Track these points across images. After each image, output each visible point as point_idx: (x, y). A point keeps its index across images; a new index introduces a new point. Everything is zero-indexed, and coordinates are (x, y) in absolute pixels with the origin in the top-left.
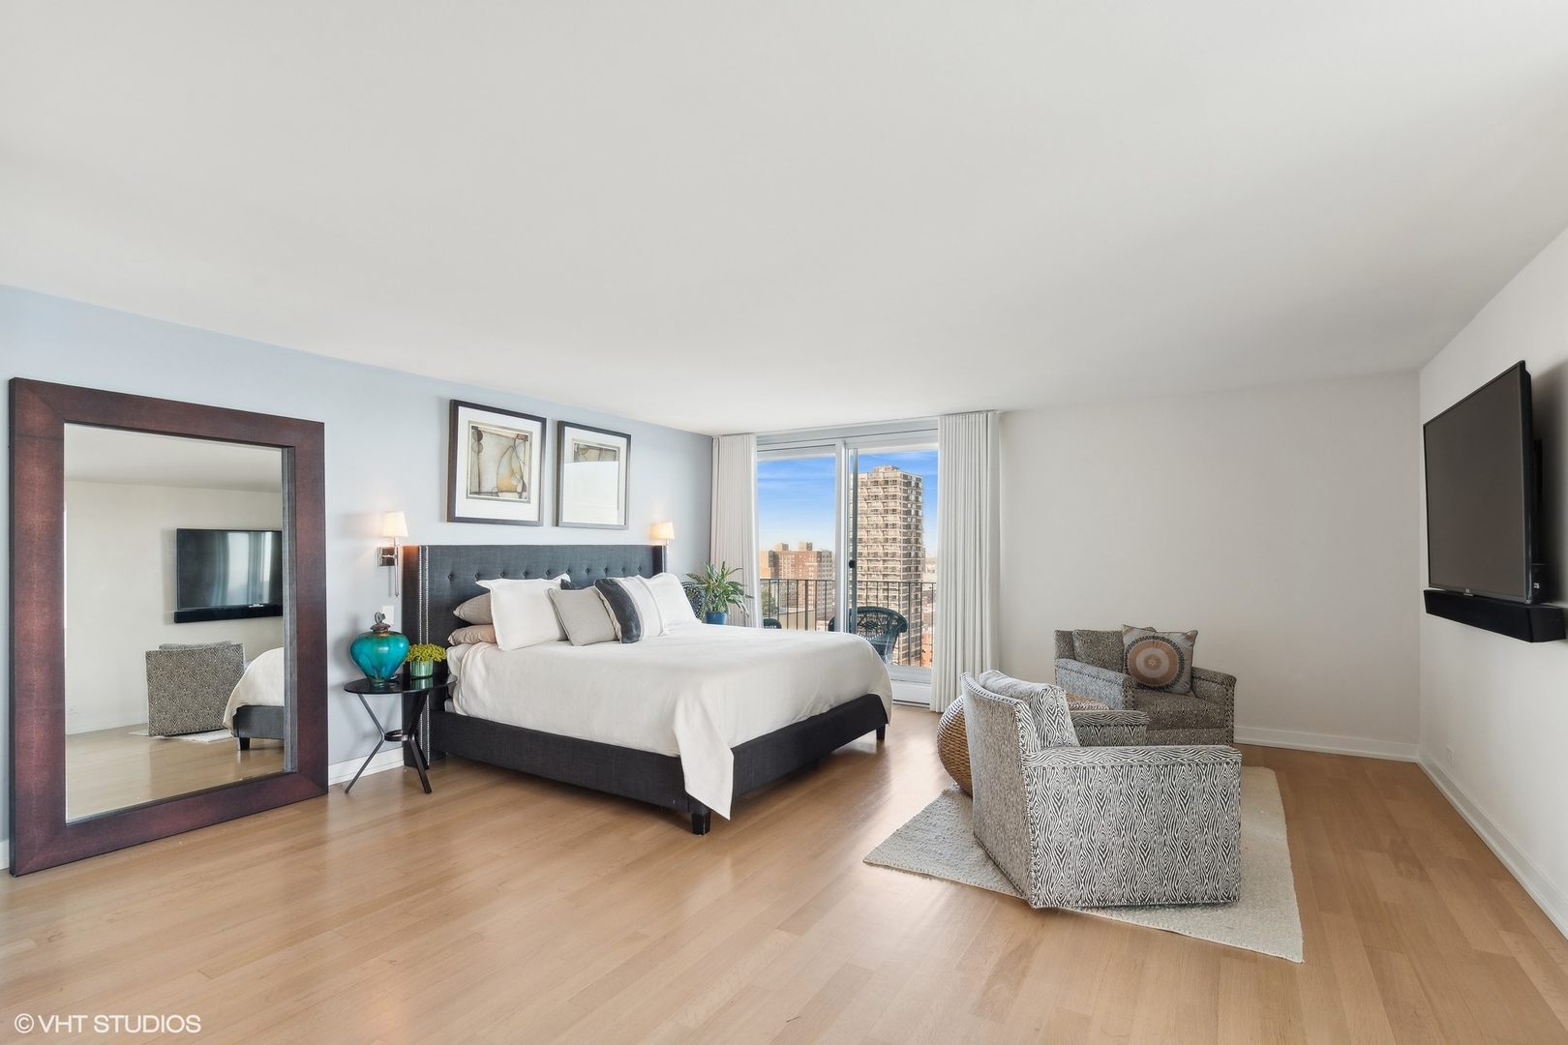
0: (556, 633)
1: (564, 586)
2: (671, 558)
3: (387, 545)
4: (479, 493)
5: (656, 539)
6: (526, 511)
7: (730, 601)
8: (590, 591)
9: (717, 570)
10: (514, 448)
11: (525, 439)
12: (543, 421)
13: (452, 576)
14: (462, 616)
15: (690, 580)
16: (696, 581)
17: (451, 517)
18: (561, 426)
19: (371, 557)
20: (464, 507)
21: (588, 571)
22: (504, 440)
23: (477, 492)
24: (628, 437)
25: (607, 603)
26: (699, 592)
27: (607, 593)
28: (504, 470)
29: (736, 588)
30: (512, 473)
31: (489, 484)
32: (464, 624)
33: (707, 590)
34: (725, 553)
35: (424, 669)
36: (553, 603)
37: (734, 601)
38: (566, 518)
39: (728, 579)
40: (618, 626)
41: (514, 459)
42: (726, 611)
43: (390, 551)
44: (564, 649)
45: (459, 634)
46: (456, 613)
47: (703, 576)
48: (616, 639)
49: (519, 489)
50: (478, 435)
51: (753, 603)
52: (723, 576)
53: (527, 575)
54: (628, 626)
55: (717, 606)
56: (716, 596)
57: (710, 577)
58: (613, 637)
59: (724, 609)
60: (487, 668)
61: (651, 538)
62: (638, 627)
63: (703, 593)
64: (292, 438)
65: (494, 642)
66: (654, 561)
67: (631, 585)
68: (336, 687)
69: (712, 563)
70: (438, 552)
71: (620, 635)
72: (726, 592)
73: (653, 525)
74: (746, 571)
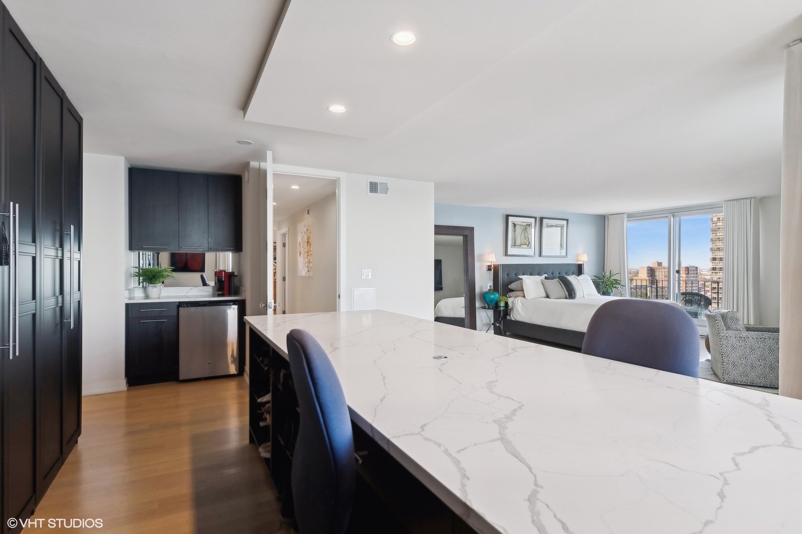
0: (544, 295)
1: (546, 278)
2: (586, 269)
3: (490, 264)
4: (515, 246)
5: (579, 261)
6: (530, 252)
7: (614, 287)
8: (556, 281)
9: (608, 274)
10: (526, 229)
11: (529, 225)
12: (535, 218)
13: (508, 275)
14: (511, 288)
15: (595, 278)
16: (597, 279)
17: (506, 254)
18: (542, 219)
19: (485, 268)
20: (511, 251)
21: (552, 273)
22: (523, 227)
23: (514, 245)
24: (567, 220)
25: (562, 284)
26: (599, 284)
27: (562, 281)
28: (523, 237)
29: (617, 282)
30: (525, 238)
31: (518, 243)
32: (512, 291)
33: (603, 282)
34: (612, 265)
35: (502, 304)
36: (543, 284)
37: (616, 287)
38: (544, 253)
39: (613, 278)
40: (567, 293)
41: (526, 233)
42: (612, 292)
43: (490, 266)
44: (547, 299)
45: (511, 294)
46: (509, 287)
47: (601, 276)
48: (566, 298)
49: (528, 244)
50: (515, 225)
51: (626, 288)
52: (610, 276)
53: (531, 275)
54: (570, 293)
55: (607, 290)
56: (607, 285)
57: (604, 277)
58: (565, 297)
59: (611, 291)
60: (522, 305)
61: (577, 261)
62: (575, 294)
63: (601, 284)
64: (466, 233)
65: (524, 297)
66: (579, 270)
67: (572, 278)
68: (479, 308)
69: (605, 271)
70: (505, 266)
71: (568, 296)
72: (612, 283)
73: (578, 255)
74: (622, 274)
